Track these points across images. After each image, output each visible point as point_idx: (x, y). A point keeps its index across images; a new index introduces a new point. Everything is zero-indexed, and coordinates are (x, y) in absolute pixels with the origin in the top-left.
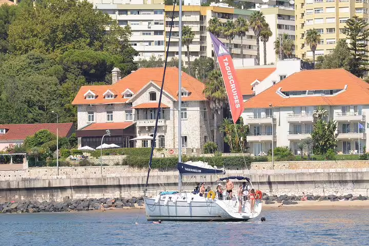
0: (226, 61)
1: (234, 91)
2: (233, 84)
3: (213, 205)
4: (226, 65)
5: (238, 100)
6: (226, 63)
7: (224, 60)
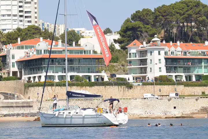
0: (98, 29)
1: (105, 46)
2: (103, 42)
3: (101, 117)
4: (98, 31)
5: (107, 52)
6: (98, 30)
7: (97, 28)
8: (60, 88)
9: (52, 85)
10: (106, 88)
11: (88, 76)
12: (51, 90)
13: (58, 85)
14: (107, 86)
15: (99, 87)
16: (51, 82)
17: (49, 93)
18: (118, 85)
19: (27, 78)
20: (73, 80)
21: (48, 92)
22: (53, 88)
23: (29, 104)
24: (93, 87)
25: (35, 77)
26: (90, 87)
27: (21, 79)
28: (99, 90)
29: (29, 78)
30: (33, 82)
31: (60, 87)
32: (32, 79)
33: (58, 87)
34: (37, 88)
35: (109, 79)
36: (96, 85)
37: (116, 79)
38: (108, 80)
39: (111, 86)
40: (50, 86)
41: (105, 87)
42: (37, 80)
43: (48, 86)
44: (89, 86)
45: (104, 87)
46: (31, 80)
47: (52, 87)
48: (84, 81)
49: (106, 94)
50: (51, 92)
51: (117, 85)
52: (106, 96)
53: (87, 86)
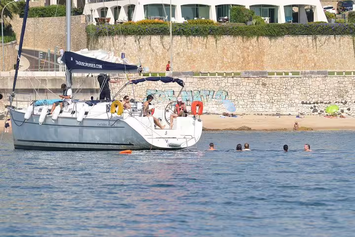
8: (185, 41)
9: (162, 31)
10: (318, 43)
11: (268, 8)
12: (161, 46)
13: (180, 31)
14: (319, 37)
15: (296, 38)
16: (161, 24)
17: (154, 54)
18: (351, 34)
19: (97, 9)
20: (226, 18)
21: (150, 52)
22: (167, 39)
23: (90, 84)
24: (280, 40)
25: (120, 7)
26: (270, 39)
27: (81, 13)
28: (297, 46)
29: (103, 11)
30: (112, 22)
31: (184, 37)
32: (110, 15)
33: (179, 37)
34: (122, 38)
35: (328, 16)
36: (288, 34)
37: (347, 16)
38: (325, 20)
39: (332, 37)
40: (158, 34)
41: (315, 38)
42: (123, 16)
43: (153, 34)
44: (267, 35)
45: (310, 38)
46: (108, 16)
47: (162, 38)
48: (254, 22)
49: (316, 58)
50: (160, 50)
51: (348, 34)
52: (318, 64)
53: (262, 35)
